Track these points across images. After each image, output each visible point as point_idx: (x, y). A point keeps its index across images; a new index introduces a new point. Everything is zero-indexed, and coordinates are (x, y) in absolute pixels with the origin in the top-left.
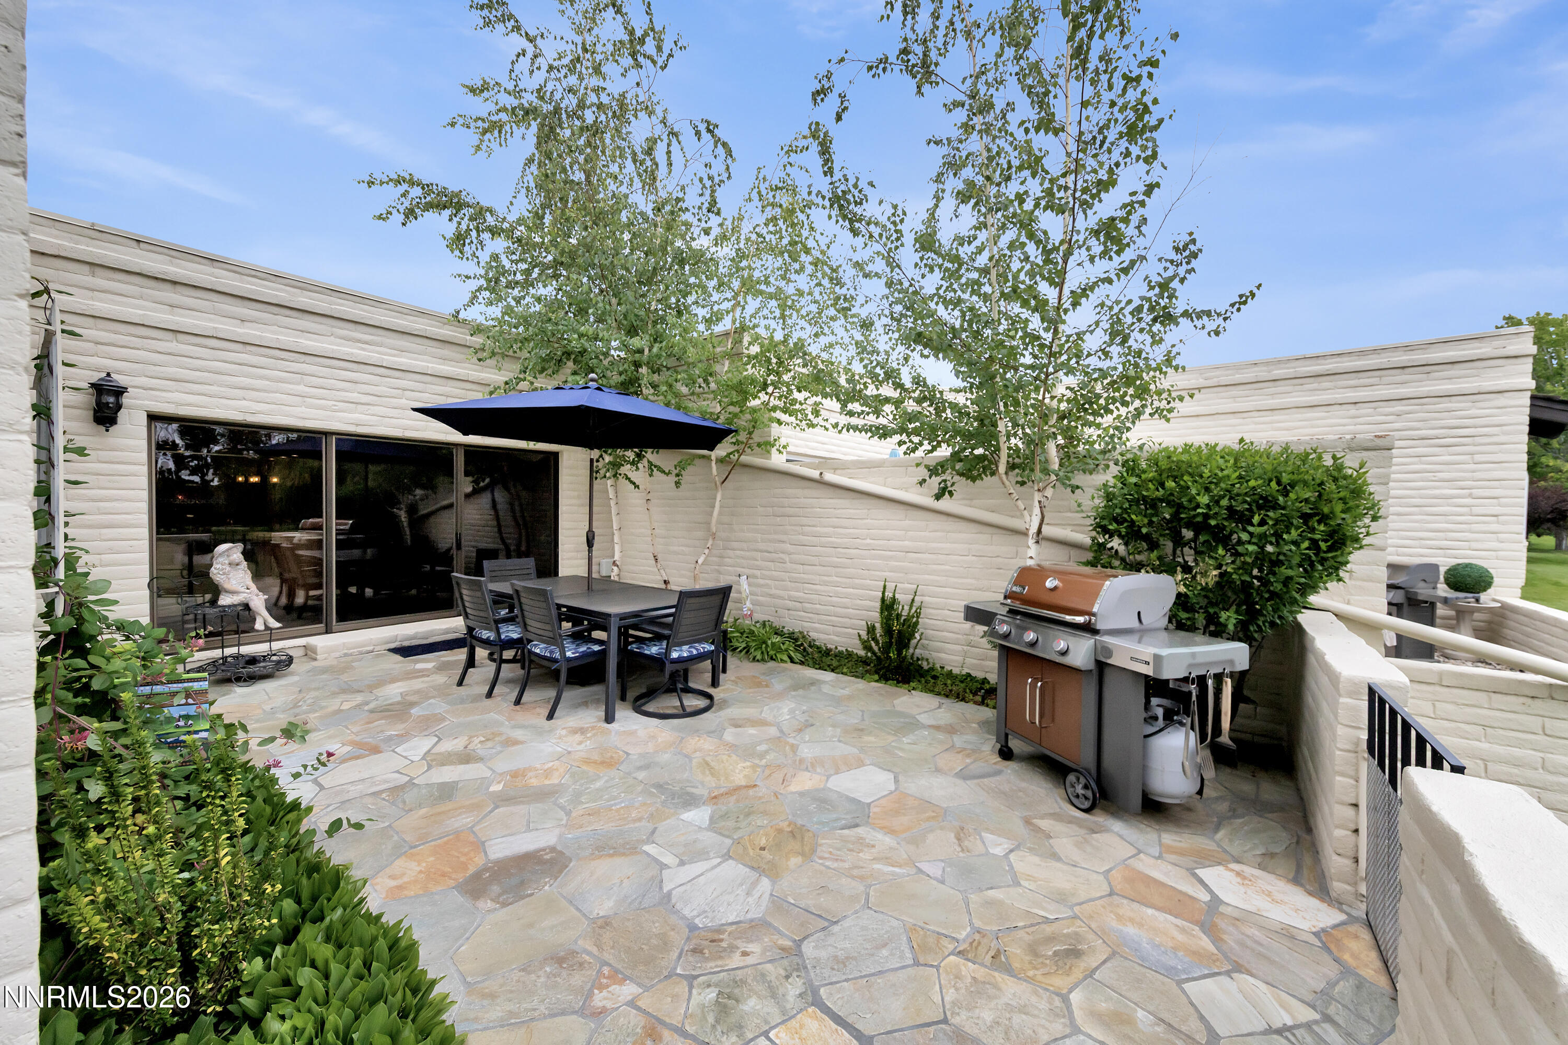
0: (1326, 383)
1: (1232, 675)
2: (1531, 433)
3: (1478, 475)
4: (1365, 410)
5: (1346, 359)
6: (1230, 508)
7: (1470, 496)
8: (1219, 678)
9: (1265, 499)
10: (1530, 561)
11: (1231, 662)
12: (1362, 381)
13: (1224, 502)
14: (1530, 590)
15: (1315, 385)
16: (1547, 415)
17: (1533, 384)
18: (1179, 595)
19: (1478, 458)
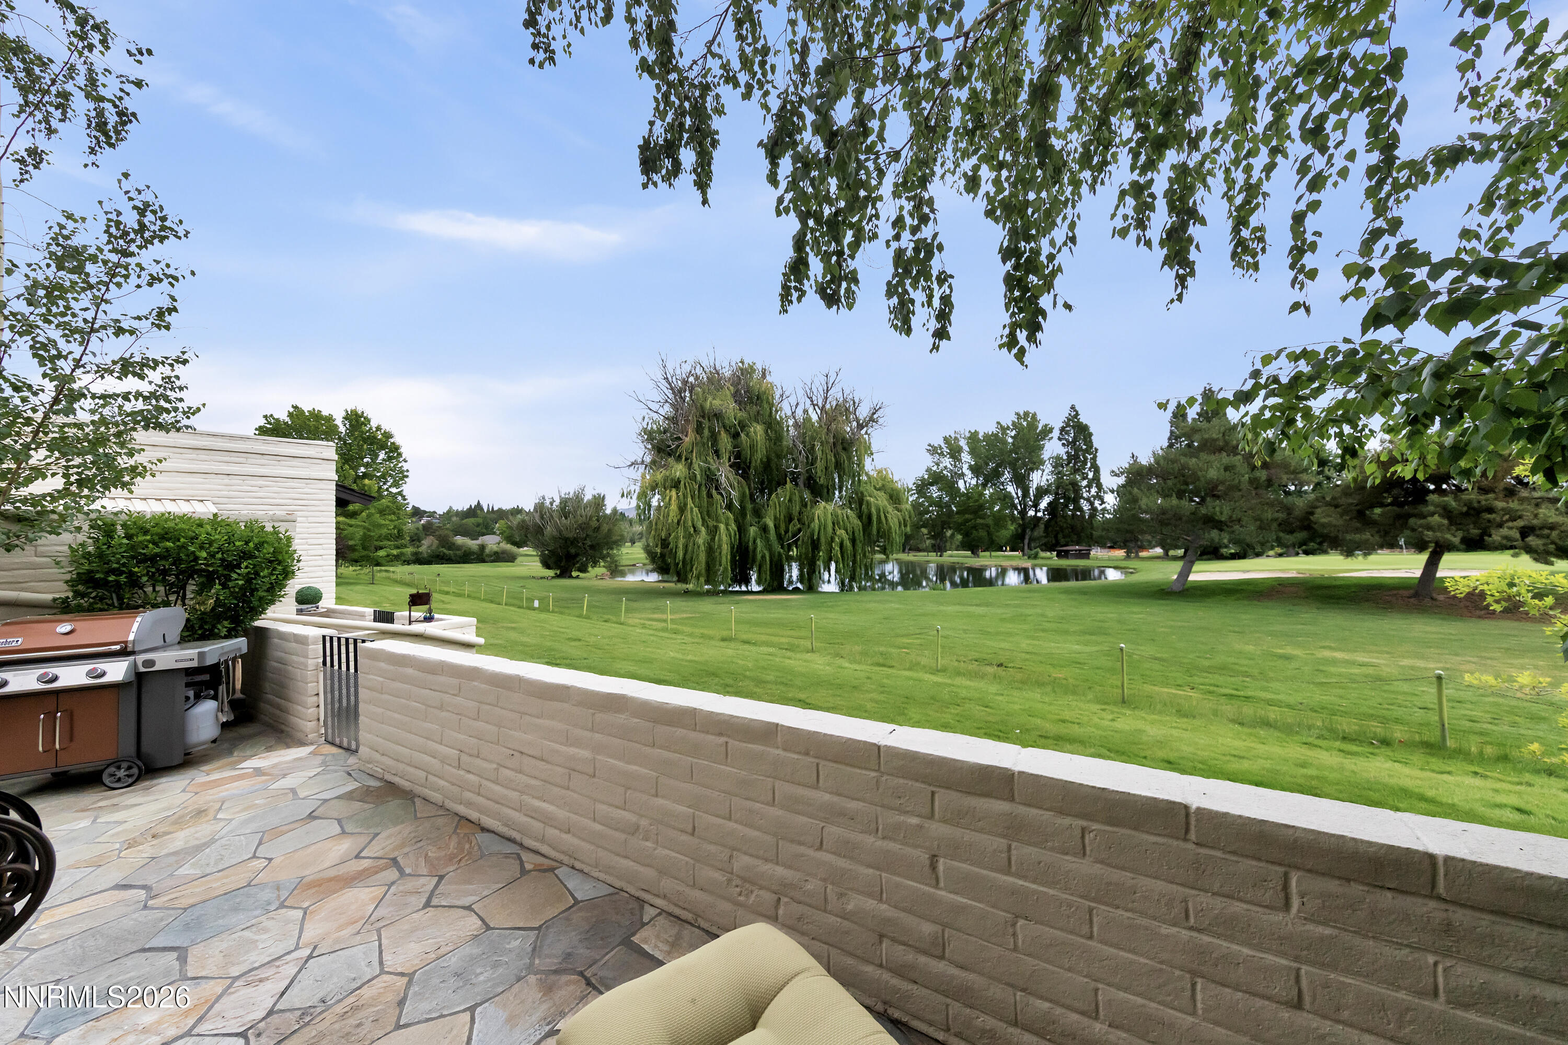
0: (203, 456)
1: (241, 656)
2: (337, 505)
3: (311, 530)
4: (235, 480)
5: (219, 440)
6: (223, 560)
7: (307, 543)
8: (234, 660)
9: (244, 553)
10: (338, 584)
11: (240, 649)
12: (233, 459)
13: (219, 556)
14: (339, 599)
15: (194, 456)
16: (344, 496)
17: (336, 478)
18: (188, 620)
19: (311, 519)
